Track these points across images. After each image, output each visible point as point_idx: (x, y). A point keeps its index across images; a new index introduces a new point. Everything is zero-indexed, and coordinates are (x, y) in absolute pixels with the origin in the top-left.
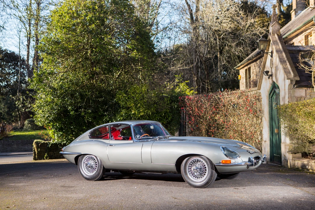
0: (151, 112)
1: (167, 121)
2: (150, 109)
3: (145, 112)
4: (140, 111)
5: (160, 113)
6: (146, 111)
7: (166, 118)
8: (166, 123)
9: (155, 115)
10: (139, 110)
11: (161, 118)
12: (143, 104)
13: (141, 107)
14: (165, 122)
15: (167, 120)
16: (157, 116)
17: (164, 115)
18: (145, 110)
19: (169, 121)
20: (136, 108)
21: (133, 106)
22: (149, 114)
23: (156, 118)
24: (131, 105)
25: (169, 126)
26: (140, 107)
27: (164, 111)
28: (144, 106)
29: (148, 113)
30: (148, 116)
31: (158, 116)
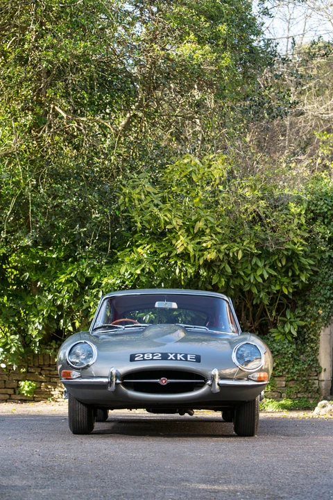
0: (240, 252)
1: (295, 287)
2: (238, 240)
3: (219, 251)
4: (204, 245)
5: (273, 254)
6: (225, 246)
7: (290, 274)
8: (291, 291)
9: (254, 260)
10: (199, 243)
11: (274, 273)
12: (212, 220)
13: (208, 231)
14: (287, 287)
15: (294, 281)
16: (260, 264)
17: (284, 263)
18: (222, 244)
19: (300, 287)
20: (188, 236)
21: (180, 229)
22: (235, 258)
23: (259, 273)
24: (174, 223)
25: (300, 303)
26: (202, 233)
27: (287, 250)
28: (218, 230)
29: (231, 255)
30: (229, 263)
31: (265, 266)
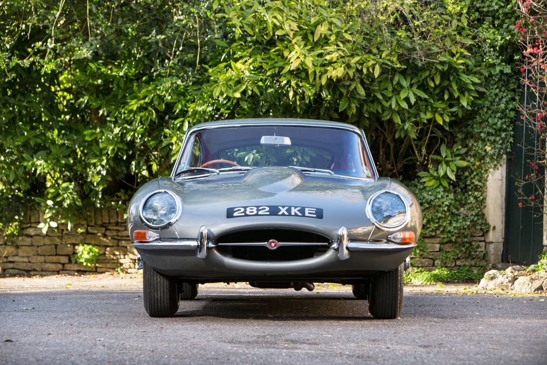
0: (377, 67)
1: (453, 114)
2: (375, 51)
3: (348, 66)
4: (328, 57)
5: (423, 69)
6: (357, 59)
7: (446, 97)
8: (447, 120)
9: (396, 79)
10: (321, 55)
11: (424, 95)
12: (339, 23)
13: (333, 38)
14: (441, 115)
15: (451, 106)
16: (405, 83)
17: (437, 82)
18: (352, 56)
19: (460, 115)
20: (305, 45)
21: (295, 35)
22: (370, 75)
23: (403, 95)
24: (286, 27)
25: (460, 136)
26: (325, 40)
27: (442, 63)
28: (348, 36)
29: (365, 71)
30: (362, 83)
31: (411, 85)
